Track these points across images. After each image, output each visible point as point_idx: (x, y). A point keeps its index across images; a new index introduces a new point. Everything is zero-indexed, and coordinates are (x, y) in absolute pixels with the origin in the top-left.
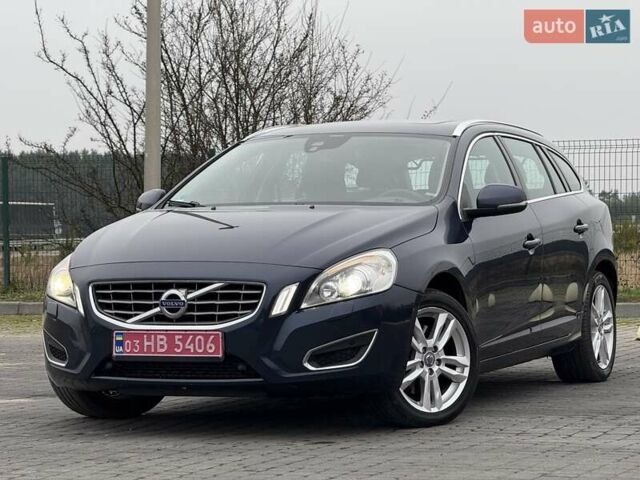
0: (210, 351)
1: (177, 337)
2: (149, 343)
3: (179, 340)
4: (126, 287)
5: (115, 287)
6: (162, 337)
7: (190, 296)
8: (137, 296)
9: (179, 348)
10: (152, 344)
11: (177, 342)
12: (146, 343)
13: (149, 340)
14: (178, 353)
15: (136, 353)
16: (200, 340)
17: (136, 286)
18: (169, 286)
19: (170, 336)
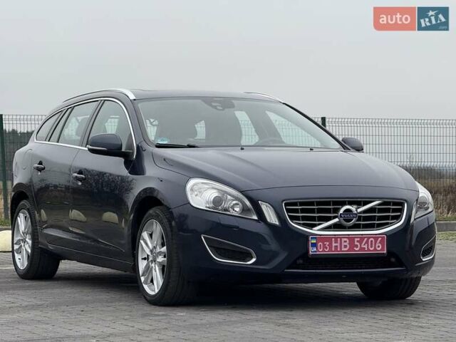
0: (378, 249)
1: (356, 239)
2: (336, 245)
3: (357, 241)
4: (311, 204)
5: (302, 204)
6: (345, 239)
7: (359, 210)
8: (320, 211)
9: (357, 247)
10: (338, 244)
11: (356, 243)
12: (334, 245)
13: (336, 242)
14: (357, 250)
15: (327, 252)
16: (372, 241)
17: (319, 203)
18: (343, 204)
19: (351, 238)
